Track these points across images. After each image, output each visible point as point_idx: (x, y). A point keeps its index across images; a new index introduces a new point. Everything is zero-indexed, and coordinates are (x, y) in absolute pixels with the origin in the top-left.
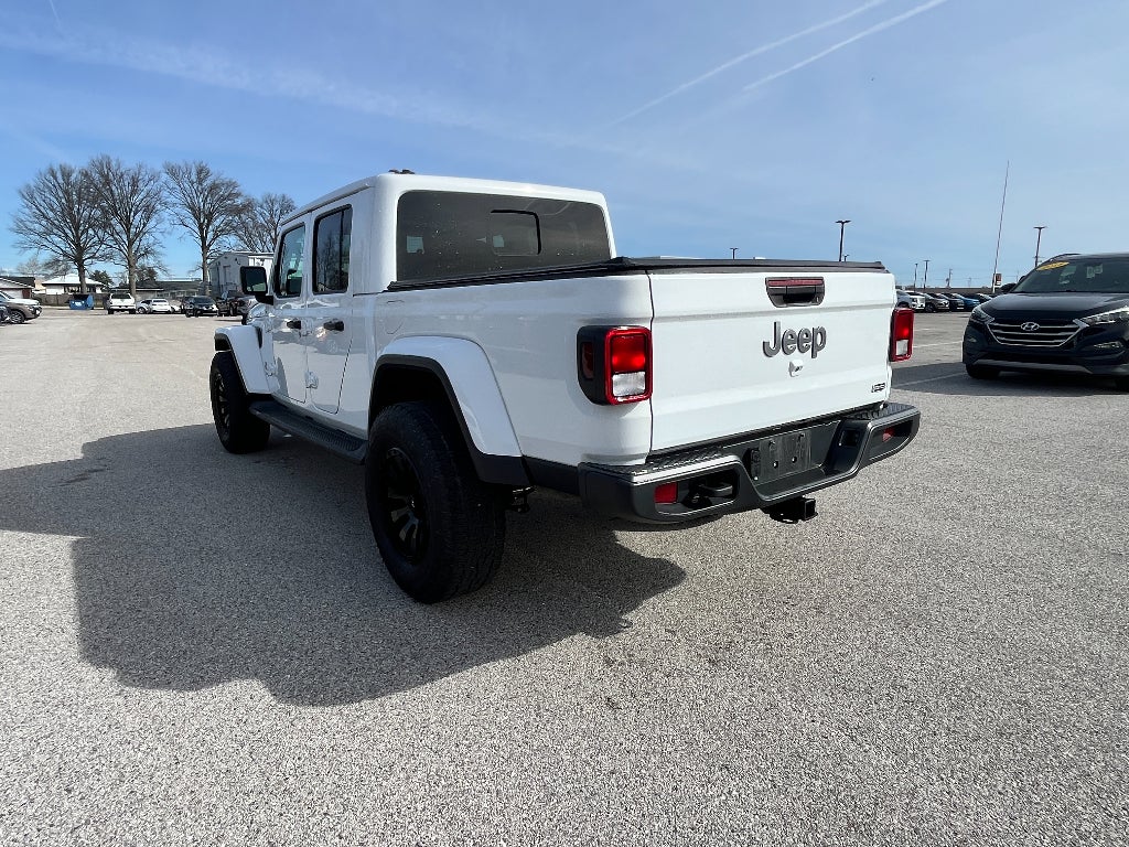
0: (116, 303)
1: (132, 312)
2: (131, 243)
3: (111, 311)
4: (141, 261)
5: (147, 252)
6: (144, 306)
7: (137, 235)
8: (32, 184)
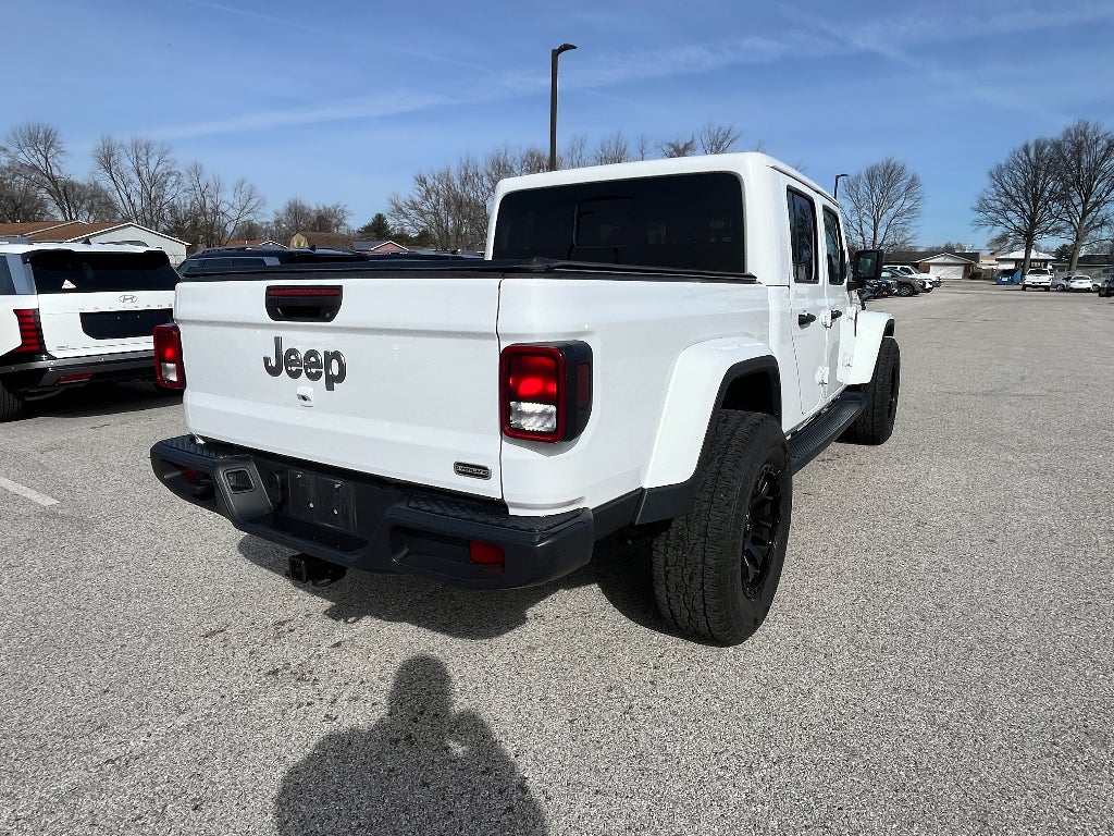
0: (1030, 279)
1: (1047, 289)
2: (1085, 213)
3: (1025, 288)
4: (1093, 233)
5: (1103, 223)
6: (1064, 283)
7: (1096, 204)
8: (1003, 163)
